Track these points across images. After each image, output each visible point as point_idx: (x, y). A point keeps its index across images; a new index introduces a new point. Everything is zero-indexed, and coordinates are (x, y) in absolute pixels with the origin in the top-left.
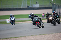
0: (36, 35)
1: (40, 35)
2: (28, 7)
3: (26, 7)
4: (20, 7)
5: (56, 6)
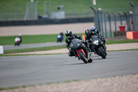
4: (21, 19)
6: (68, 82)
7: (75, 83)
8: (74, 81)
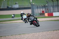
0: (16, 35)
1: (19, 34)
2: (8, 7)
3: (6, 7)
5: (35, 6)
6: (20, 34)
7: (23, 35)
8: (22, 34)
